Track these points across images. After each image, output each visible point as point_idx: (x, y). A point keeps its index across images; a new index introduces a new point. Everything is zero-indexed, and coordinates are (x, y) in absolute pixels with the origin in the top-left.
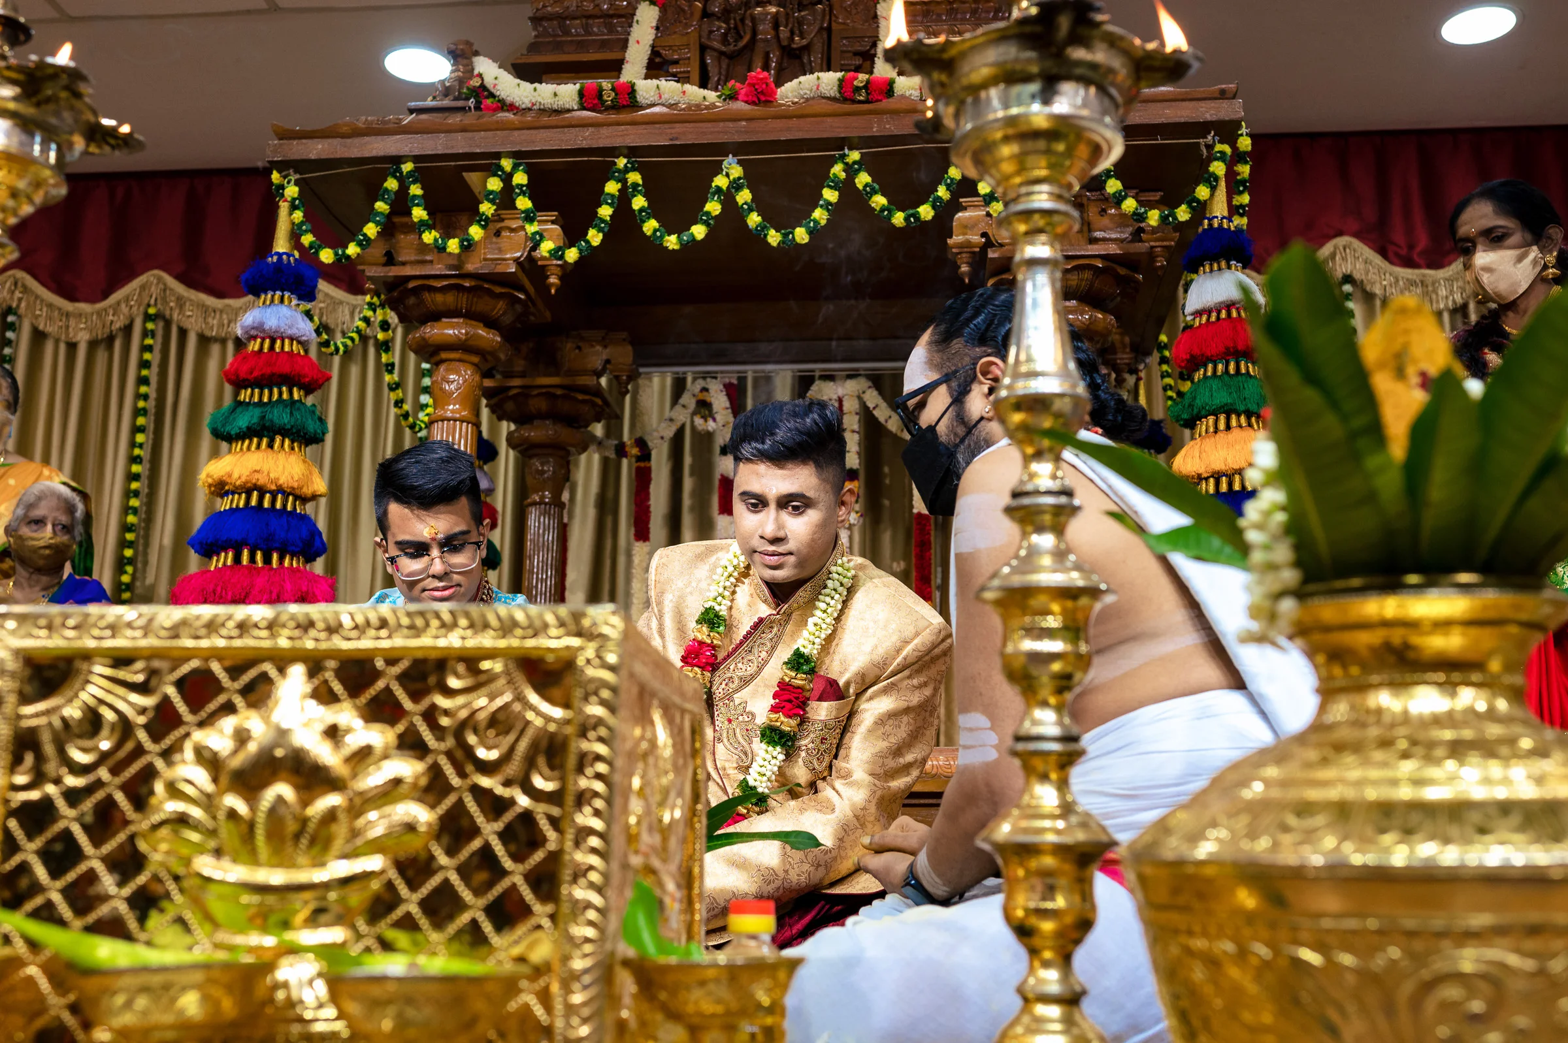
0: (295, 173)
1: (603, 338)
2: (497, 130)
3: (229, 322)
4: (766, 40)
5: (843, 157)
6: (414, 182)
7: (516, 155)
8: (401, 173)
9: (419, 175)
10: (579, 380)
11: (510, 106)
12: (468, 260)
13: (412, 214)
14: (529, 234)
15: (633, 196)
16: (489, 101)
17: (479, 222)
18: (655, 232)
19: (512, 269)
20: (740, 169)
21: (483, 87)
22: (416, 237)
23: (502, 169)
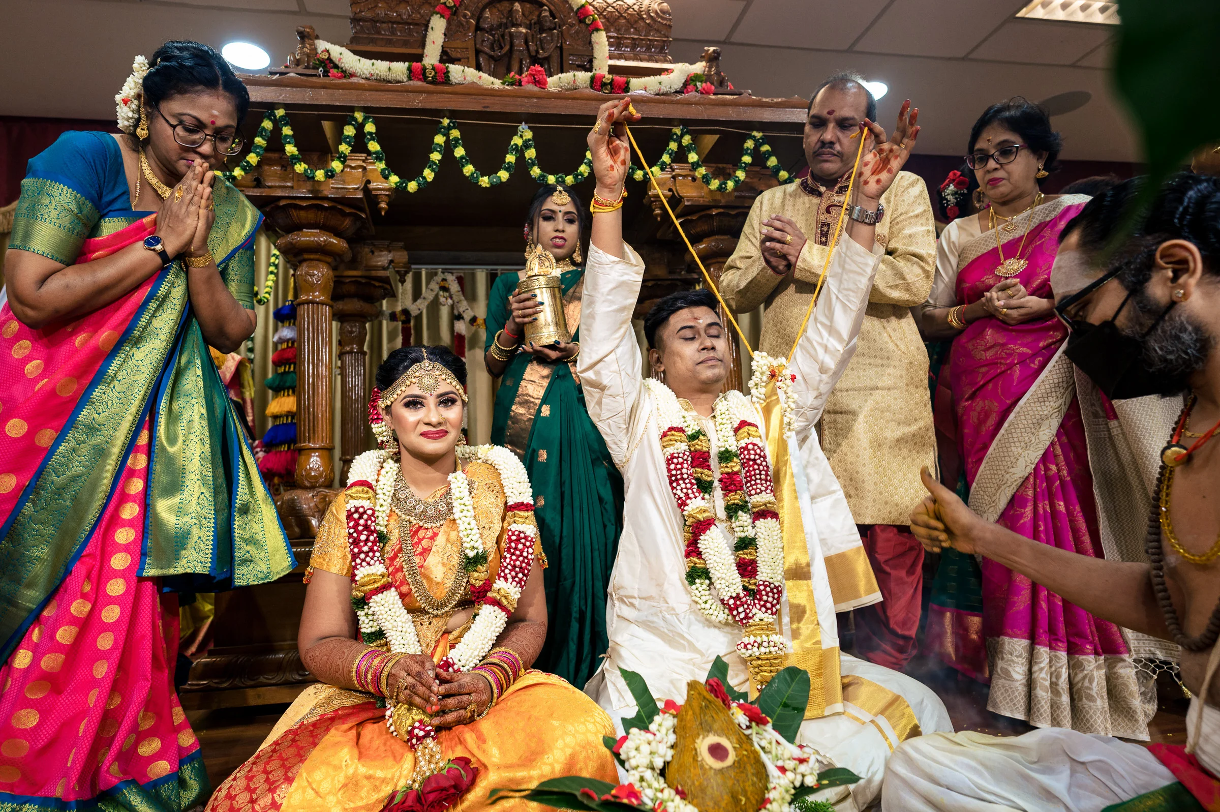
1: (388, 246)
2: (351, 89)
4: (520, 51)
6: (285, 125)
8: (275, 116)
9: (289, 119)
10: (374, 273)
11: (352, 75)
12: (322, 188)
13: (284, 150)
14: (379, 170)
15: (456, 147)
16: (335, 71)
17: (339, 158)
18: (472, 174)
19: (360, 195)
20: (531, 133)
21: (330, 59)
22: (279, 168)
23: (356, 120)
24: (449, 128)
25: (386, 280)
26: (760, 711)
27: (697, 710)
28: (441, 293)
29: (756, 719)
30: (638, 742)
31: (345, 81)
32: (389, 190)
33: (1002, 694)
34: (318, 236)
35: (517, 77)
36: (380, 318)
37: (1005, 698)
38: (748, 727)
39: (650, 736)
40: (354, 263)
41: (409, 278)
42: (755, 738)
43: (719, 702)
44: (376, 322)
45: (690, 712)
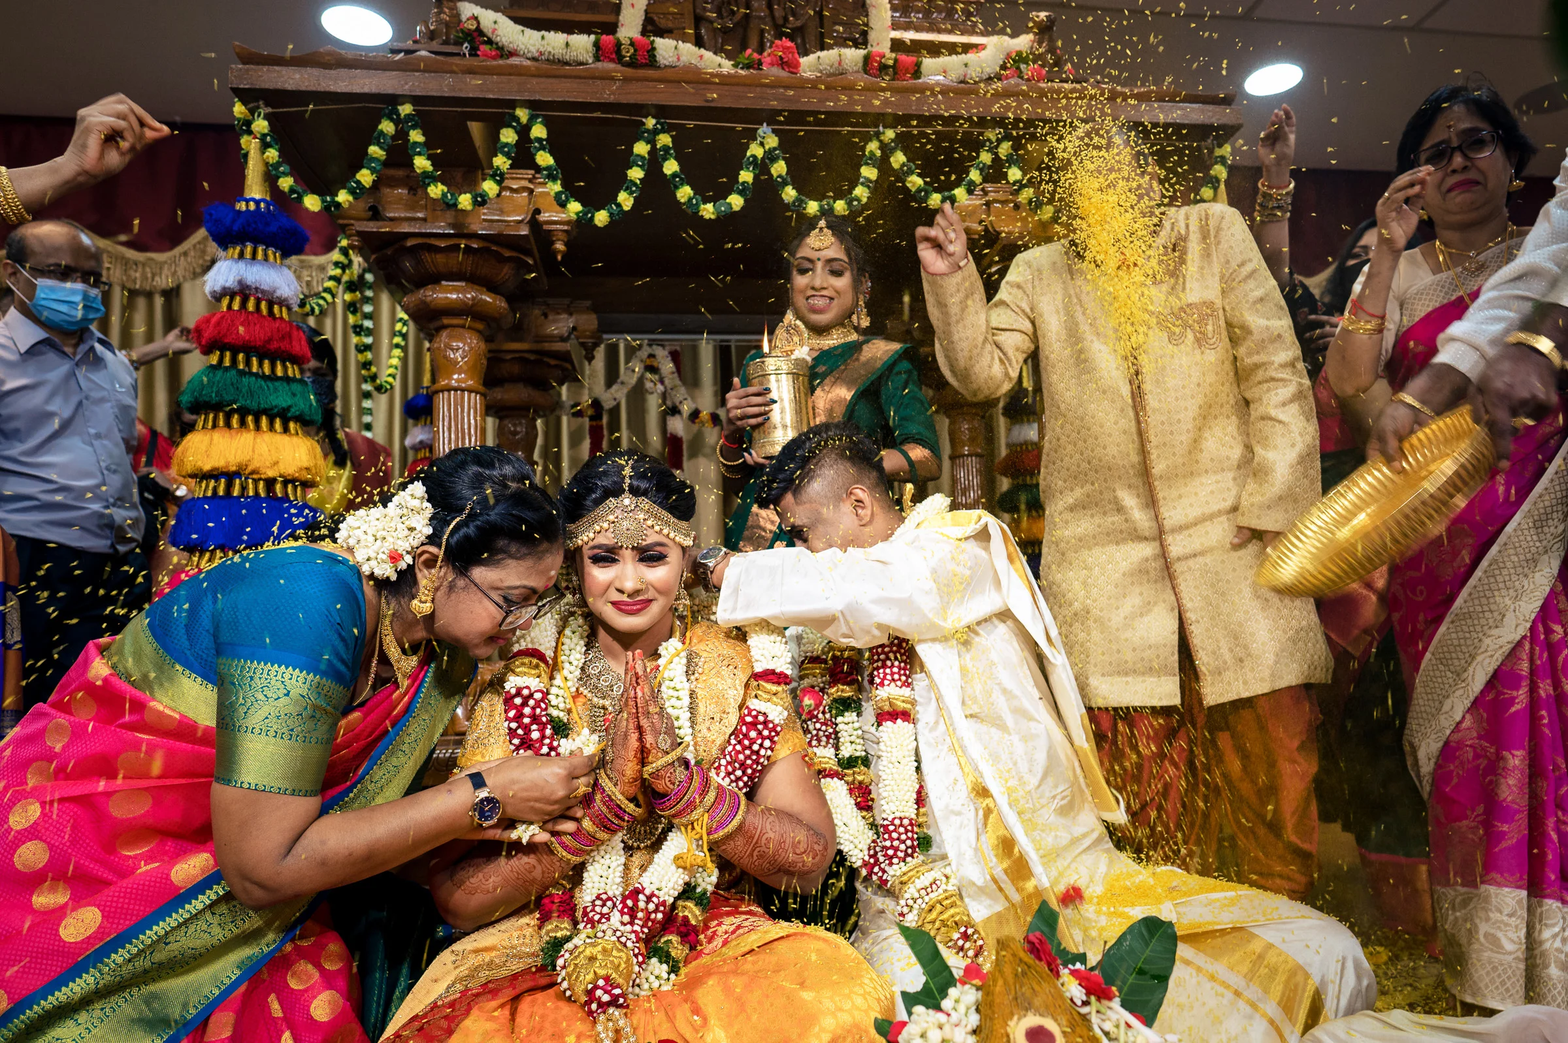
0: (267, 105)
1: (568, 306)
2: (510, 75)
3: (154, 275)
4: (760, 18)
5: (878, 135)
6: (414, 127)
7: (533, 105)
8: (399, 115)
9: (420, 120)
10: (547, 346)
11: (512, 54)
12: (469, 220)
13: (413, 164)
14: (552, 193)
15: (665, 159)
16: (487, 48)
17: (493, 176)
18: (690, 199)
19: (524, 231)
20: (776, 139)
21: (479, 31)
22: (405, 191)
23: (517, 120)
24: (655, 132)
25: (566, 357)
26: (1102, 980)
27: (1011, 979)
28: (648, 375)
29: (1097, 989)
30: (925, 1025)
31: (501, 62)
32: (568, 223)
33: (1488, 973)
34: (464, 291)
35: (756, 56)
36: (557, 413)
37: (1492, 981)
38: (1086, 1003)
39: (941, 1017)
40: (518, 330)
41: (600, 353)
42: (1094, 1019)
43: (1043, 967)
44: (552, 418)
45: (1000, 982)
